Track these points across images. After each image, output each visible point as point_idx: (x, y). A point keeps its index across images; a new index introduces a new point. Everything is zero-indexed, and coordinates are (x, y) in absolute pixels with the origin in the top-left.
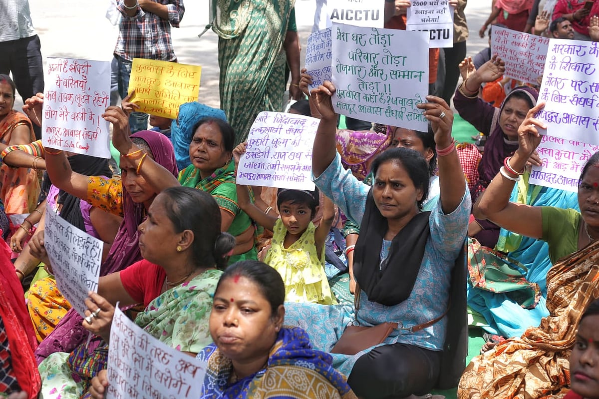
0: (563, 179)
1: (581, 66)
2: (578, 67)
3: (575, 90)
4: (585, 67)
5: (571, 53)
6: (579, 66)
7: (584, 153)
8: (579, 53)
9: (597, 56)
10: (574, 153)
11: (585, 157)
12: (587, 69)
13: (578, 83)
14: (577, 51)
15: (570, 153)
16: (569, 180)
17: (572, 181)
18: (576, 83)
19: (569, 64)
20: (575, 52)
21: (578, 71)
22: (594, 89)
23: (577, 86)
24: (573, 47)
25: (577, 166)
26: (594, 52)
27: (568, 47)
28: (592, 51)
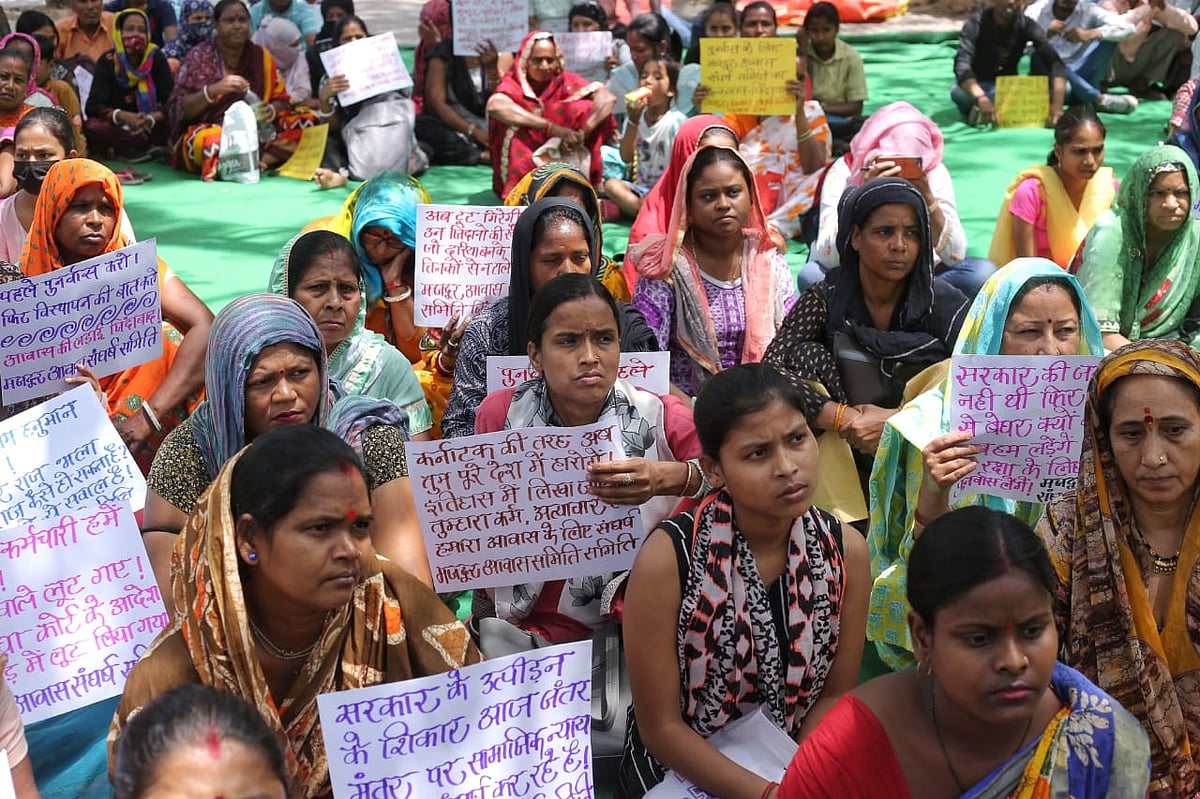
0: (21, 700)
1: (439, 731)
2: (431, 738)
3: (441, 785)
4: (448, 729)
5: (402, 714)
6: (435, 734)
7: (42, 622)
8: (423, 706)
9: (465, 698)
10: (18, 634)
11: (46, 630)
12: (452, 732)
13: (442, 769)
14: (418, 704)
15: (8, 638)
16: (34, 696)
17: (44, 694)
18: (439, 770)
19: (408, 738)
20: (414, 709)
21: (434, 744)
22: (477, 765)
23: (443, 776)
24: (403, 699)
25: (38, 657)
26: (458, 692)
27: (388, 702)
28: (453, 691)
